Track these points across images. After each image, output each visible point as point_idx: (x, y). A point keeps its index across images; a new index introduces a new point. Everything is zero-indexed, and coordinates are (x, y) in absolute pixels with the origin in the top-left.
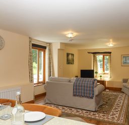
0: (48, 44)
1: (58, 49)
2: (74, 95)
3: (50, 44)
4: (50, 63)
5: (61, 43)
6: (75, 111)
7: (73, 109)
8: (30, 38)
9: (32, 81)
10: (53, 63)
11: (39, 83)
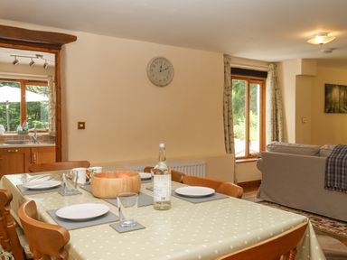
0: (272, 66)
1: (297, 76)
2: (328, 187)
3: (276, 65)
4: (275, 111)
5: (303, 60)
6: (328, 224)
7: (323, 220)
8: (225, 56)
9: (230, 149)
10: (283, 109)
11: (249, 156)
